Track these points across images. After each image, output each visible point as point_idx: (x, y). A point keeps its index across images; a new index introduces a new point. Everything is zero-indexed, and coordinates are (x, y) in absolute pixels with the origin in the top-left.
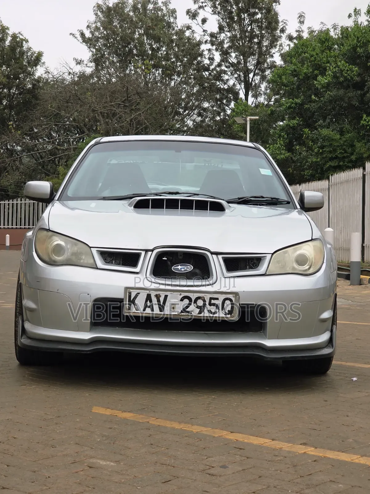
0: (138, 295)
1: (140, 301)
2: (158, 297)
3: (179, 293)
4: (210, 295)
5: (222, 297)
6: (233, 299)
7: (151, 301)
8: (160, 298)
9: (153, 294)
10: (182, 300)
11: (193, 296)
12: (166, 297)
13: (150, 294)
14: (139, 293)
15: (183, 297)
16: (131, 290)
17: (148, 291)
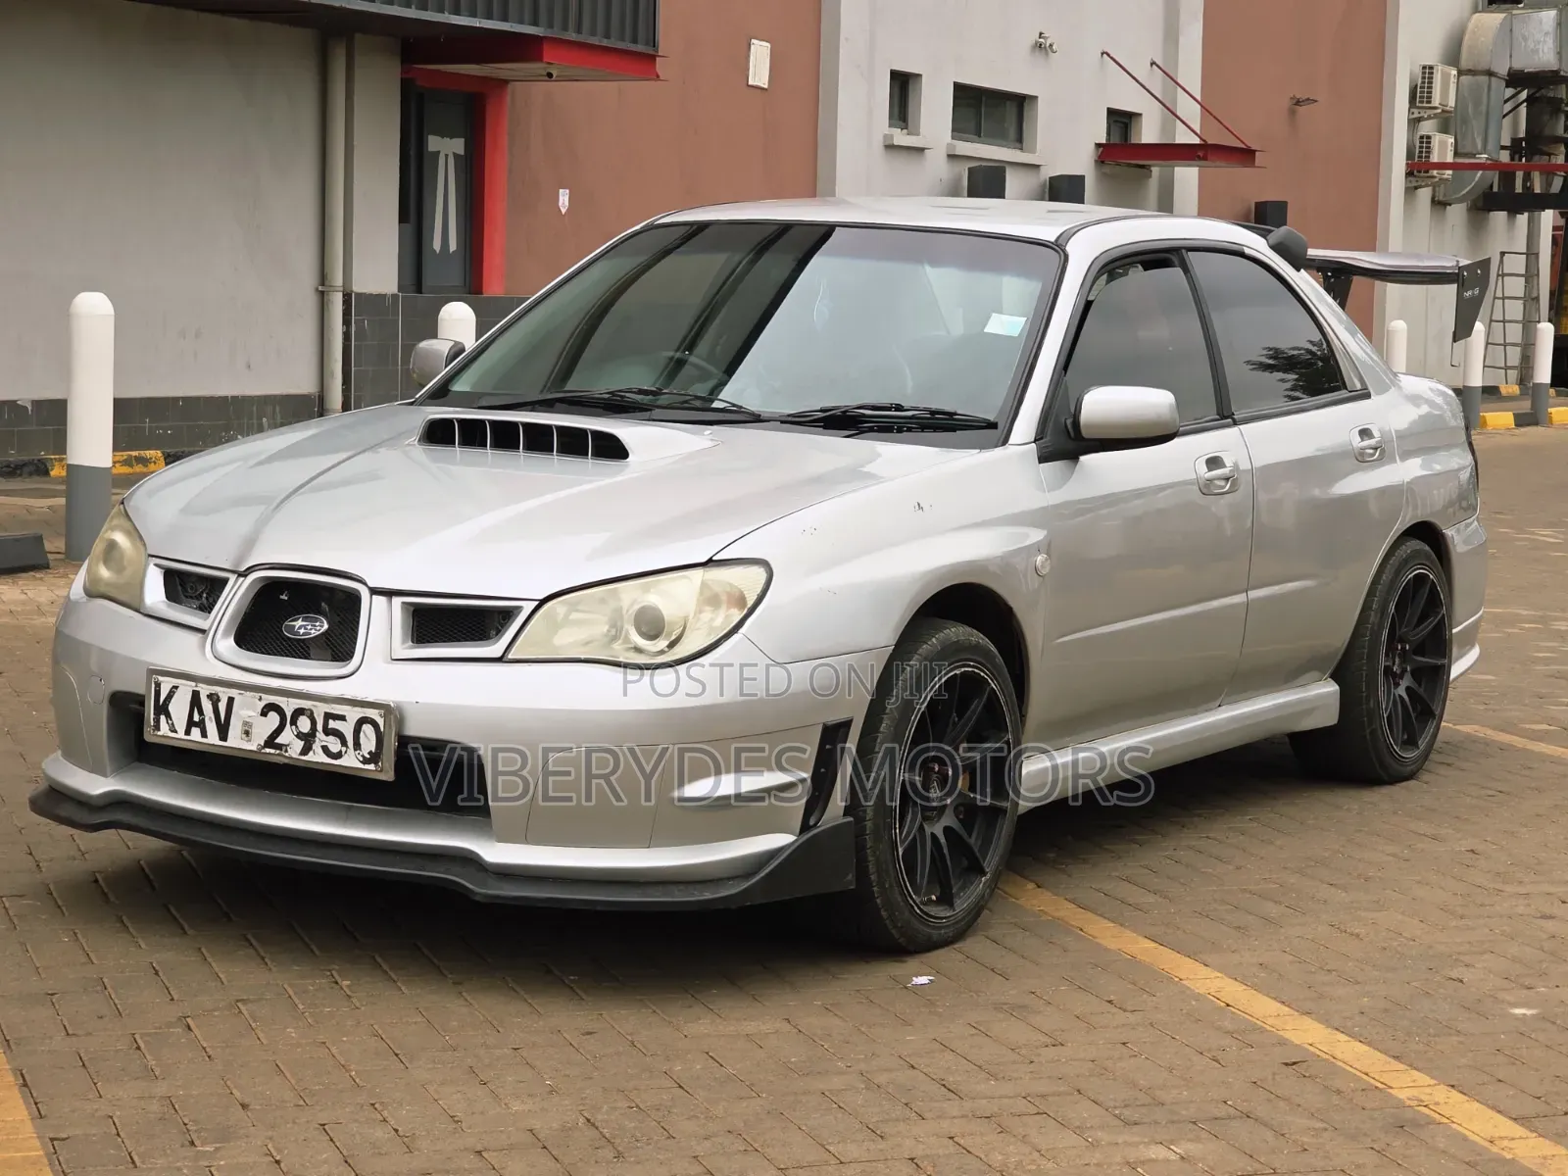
0: (174, 693)
1: (179, 709)
2: (214, 699)
3: (258, 695)
4: (326, 705)
5: (353, 714)
6: (381, 722)
7: (201, 713)
8: (220, 704)
9: (204, 690)
10: (264, 714)
11: (289, 706)
12: (231, 700)
13: (198, 692)
14: (176, 687)
15: (266, 706)
16: (161, 678)
17: (193, 684)
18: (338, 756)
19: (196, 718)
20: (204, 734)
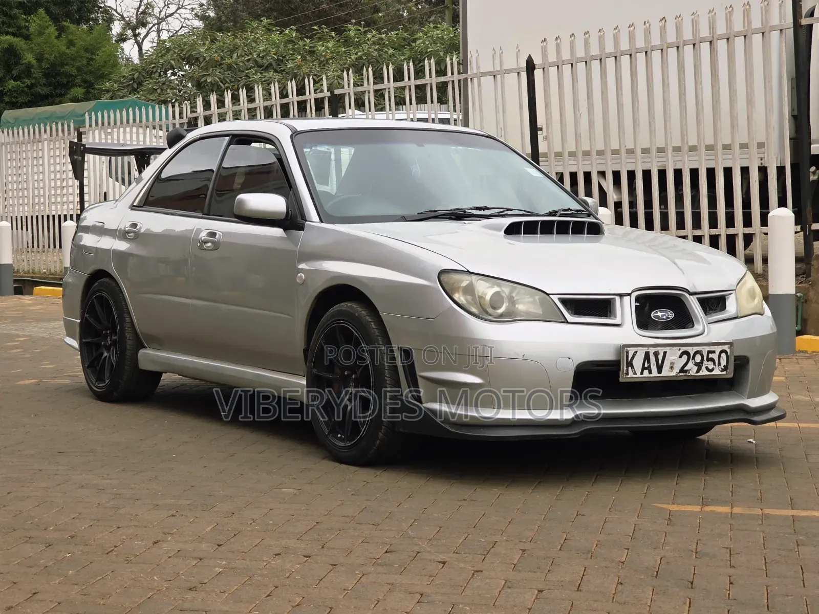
0: (635, 355)
1: (638, 363)
2: (656, 354)
3: (678, 348)
4: (708, 347)
5: (718, 349)
6: (728, 351)
7: (649, 362)
8: (659, 356)
9: (652, 351)
10: (681, 357)
11: (692, 351)
12: (665, 353)
13: (649, 352)
14: (636, 352)
15: (682, 352)
16: (628, 349)
17: (647, 348)
18: (713, 370)
19: (646, 365)
20: (650, 372)
